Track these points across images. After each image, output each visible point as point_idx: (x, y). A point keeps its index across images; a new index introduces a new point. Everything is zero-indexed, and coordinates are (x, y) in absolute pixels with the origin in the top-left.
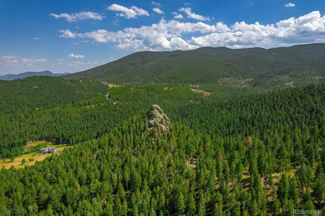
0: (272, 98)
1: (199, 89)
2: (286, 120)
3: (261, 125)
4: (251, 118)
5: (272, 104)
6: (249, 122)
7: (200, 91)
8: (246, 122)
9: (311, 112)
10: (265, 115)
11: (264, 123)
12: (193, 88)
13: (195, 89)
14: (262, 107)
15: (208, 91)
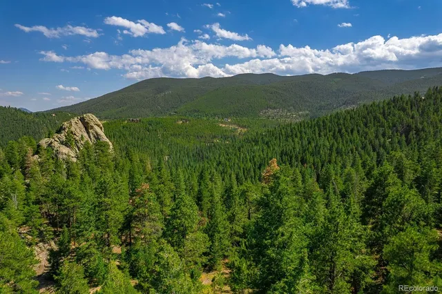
0: (336, 120)
1: (230, 123)
2: (364, 148)
3: (317, 160)
4: (301, 152)
5: (337, 129)
6: (296, 157)
7: (232, 127)
8: (291, 158)
9: (407, 132)
10: (324, 145)
11: (323, 156)
12: (222, 123)
13: (225, 123)
14: (320, 135)
15: (244, 127)
